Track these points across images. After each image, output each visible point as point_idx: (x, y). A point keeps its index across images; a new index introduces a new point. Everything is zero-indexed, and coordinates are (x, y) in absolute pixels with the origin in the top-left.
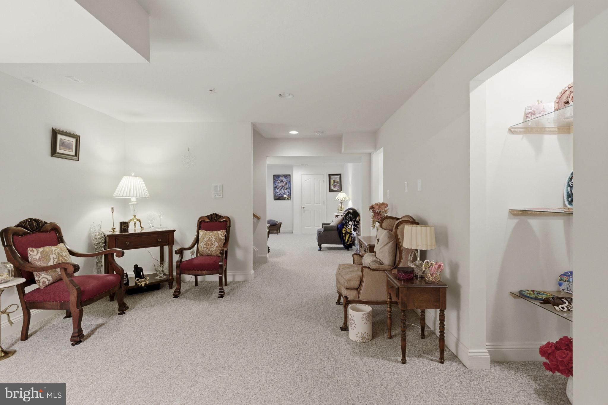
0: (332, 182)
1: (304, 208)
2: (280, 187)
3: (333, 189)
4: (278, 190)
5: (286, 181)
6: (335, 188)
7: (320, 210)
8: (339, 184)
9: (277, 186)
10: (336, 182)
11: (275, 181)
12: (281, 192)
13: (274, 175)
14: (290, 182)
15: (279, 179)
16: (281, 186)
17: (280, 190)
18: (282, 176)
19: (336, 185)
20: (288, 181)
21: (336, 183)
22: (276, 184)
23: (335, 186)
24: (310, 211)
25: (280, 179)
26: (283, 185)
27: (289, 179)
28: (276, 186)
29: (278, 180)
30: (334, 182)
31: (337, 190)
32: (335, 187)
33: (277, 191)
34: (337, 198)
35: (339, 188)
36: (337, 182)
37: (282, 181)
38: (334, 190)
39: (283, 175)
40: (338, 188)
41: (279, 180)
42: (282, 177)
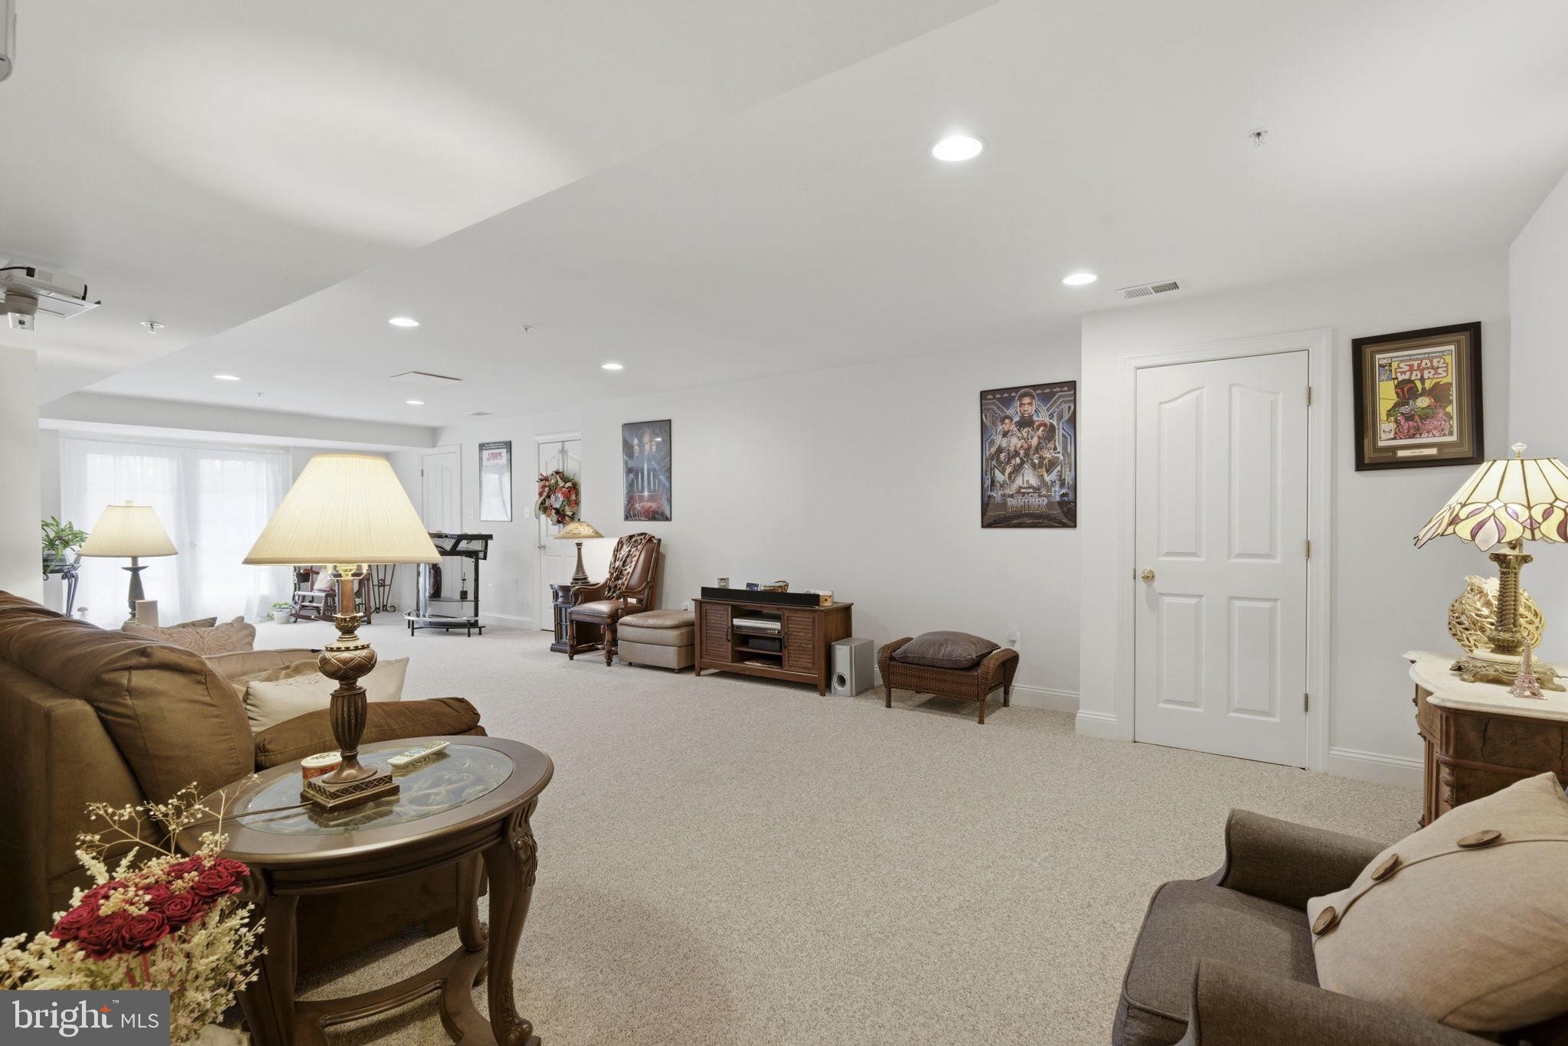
0: (1386, 394)
1: (1149, 578)
2: (1017, 454)
3: (1394, 449)
4: (1003, 472)
5: (1047, 420)
6: (1413, 436)
7: (1276, 600)
8: (1452, 409)
9: (1000, 450)
10: (1424, 393)
11: (988, 422)
12: (1019, 482)
13: (984, 394)
14: (1073, 421)
15: (1010, 412)
16: (1022, 452)
17: (1017, 469)
18: (1025, 395)
19: (1426, 415)
20: (1060, 418)
21: (1423, 402)
22: (992, 443)
23: (1412, 423)
24: (1194, 601)
25: (1014, 411)
26: (1035, 441)
27: (1065, 406)
28: (993, 450)
29: (1007, 417)
30: (1407, 391)
31: (1433, 451)
32: (1416, 432)
33: (999, 477)
34: (1455, 521)
35: (1454, 438)
36: (1438, 393)
37: (1026, 423)
38: (1401, 454)
39: (1035, 387)
40: (1447, 431)
41: (1011, 419)
42: (1027, 400)
